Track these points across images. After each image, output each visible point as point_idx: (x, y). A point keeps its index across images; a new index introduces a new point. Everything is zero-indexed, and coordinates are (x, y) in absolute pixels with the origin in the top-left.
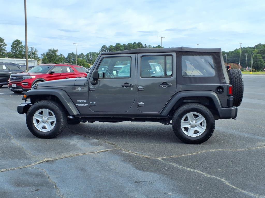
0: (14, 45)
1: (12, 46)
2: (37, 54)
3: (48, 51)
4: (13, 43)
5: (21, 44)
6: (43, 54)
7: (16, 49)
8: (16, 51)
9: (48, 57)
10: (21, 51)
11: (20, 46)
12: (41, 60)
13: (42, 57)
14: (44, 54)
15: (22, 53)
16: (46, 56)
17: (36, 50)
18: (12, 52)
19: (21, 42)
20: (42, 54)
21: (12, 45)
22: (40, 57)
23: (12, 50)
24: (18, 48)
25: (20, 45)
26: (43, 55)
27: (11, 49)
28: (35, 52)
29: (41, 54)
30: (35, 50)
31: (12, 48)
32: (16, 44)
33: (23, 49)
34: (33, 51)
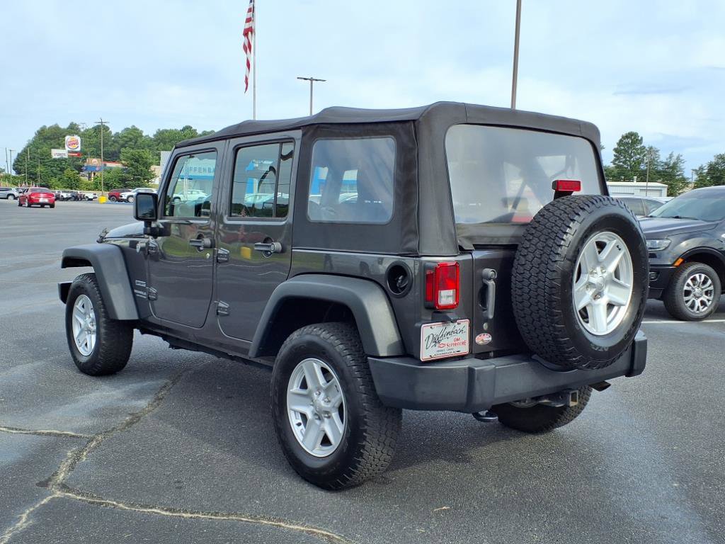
0: (622, 148)
1: (616, 150)
2: (681, 170)
3: (713, 160)
4: (621, 141)
5: (641, 144)
6: (697, 169)
7: (625, 157)
8: (624, 162)
9: (712, 178)
10: (639, 162)
11: (638, 149)
12: (690, 185)
13: (695, 177)
14: (701, 168)
15: (642, 167)
16: (708, 173)
17: (681, 158)
18: (615, 164)
19: (642, 138)
20: (694, 168)
21: (616, 146)
22: (690, 176)
23: (615, 160)
24: (630, 155)
25: (639, 147)
26: (699, 172)
27: (613, 158)
28: (675, 164)
29: (693, 170)
30: (678, 158)
31: (615, 156)
32: (628, 143)
33: (644, 156)
34: (672, 162)
